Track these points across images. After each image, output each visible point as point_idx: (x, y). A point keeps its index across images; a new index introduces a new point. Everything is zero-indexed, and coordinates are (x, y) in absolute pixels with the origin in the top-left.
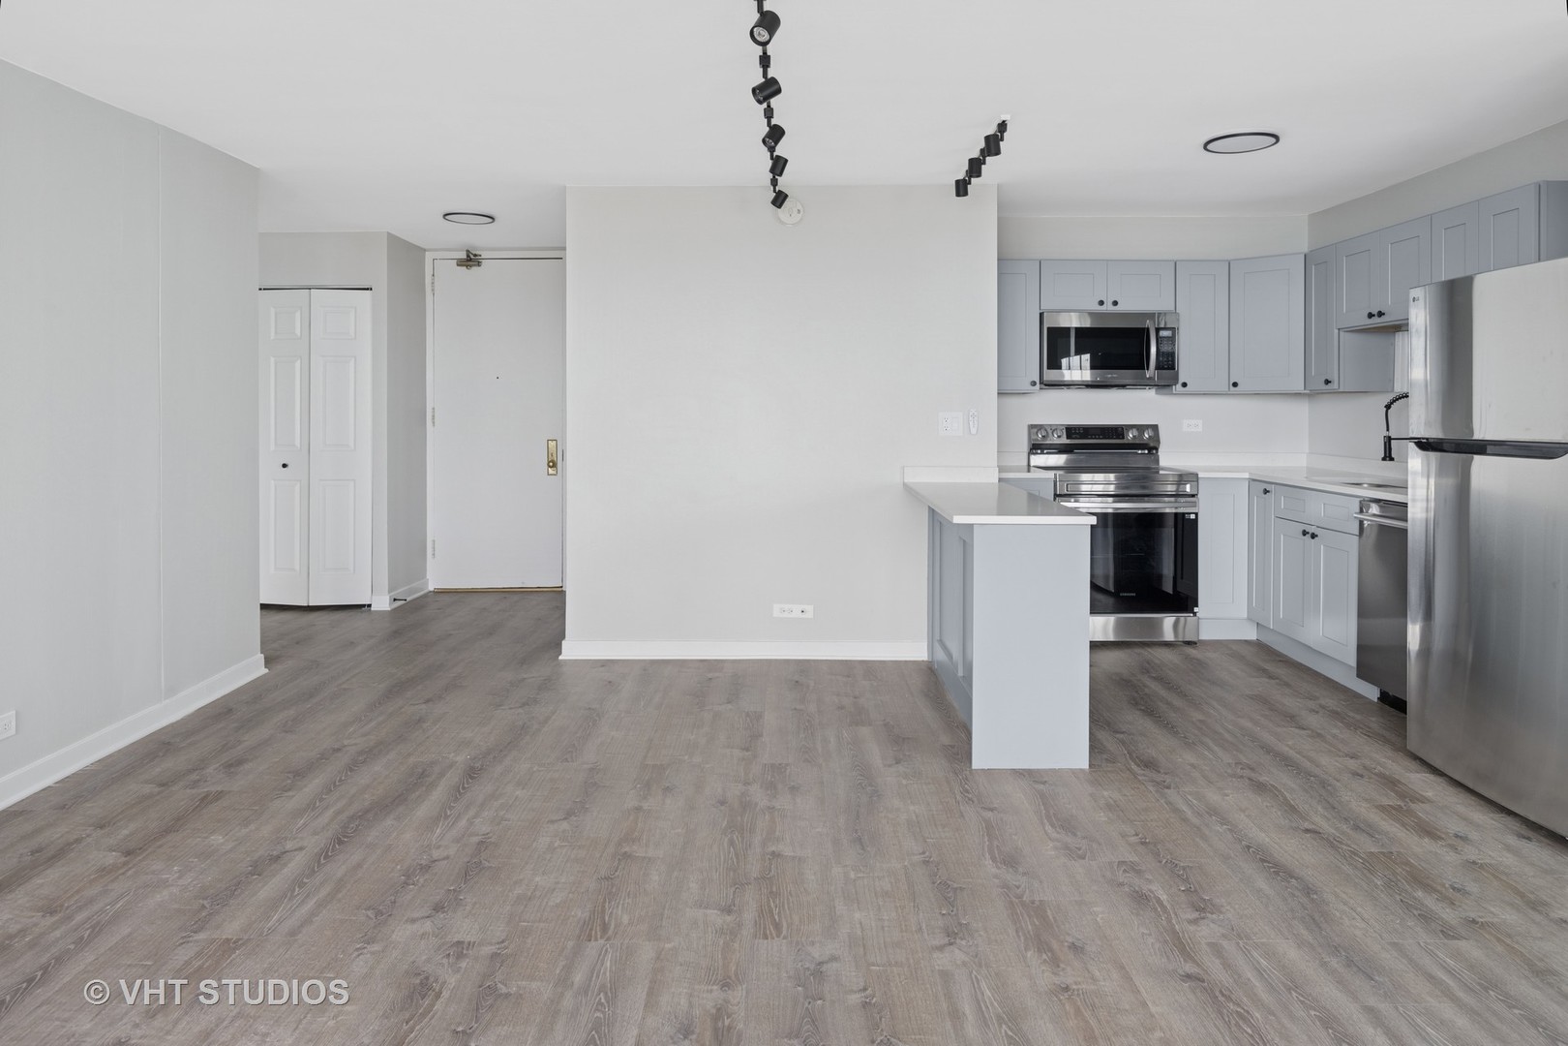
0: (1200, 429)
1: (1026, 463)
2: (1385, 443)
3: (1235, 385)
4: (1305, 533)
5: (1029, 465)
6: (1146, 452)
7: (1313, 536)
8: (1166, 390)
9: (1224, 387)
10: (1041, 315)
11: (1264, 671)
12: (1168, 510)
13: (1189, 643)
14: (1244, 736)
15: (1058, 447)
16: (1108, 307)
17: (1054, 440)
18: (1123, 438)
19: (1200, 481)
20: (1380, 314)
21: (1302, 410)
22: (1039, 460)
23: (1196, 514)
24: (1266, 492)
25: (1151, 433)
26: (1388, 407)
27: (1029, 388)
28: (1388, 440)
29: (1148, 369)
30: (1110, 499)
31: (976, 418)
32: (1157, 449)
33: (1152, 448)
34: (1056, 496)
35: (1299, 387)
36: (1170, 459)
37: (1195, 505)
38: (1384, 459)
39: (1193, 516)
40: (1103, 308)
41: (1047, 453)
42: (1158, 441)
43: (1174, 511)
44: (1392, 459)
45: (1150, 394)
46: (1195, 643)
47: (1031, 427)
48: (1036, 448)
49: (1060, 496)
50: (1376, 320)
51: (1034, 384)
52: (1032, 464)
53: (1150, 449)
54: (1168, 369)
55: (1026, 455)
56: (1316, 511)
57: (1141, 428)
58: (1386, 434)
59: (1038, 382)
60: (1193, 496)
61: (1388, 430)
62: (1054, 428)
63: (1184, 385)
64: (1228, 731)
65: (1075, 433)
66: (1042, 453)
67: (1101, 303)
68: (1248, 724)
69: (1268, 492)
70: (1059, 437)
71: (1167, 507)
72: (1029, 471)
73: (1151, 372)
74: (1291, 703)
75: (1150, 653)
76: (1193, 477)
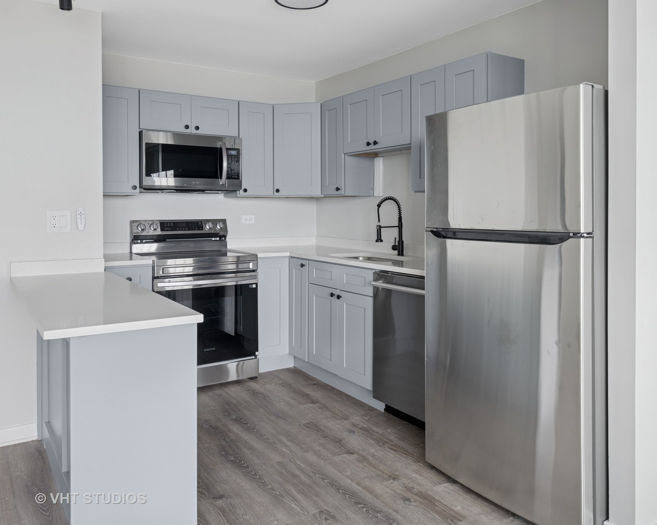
0: (253, 222)
1: (128, 251)
2: (378, 230)
3: (278, 191)
4: (332, 295)
5: (131, 252)
6: (218, 239)
7: (339, 297)
8: (233, 194)
9: (270, 192)
10: (141, 133)
11: (307, 396)
12: (228, 284)
13: (252, 379)
14: (315, 474)
15: (154, 237)
16: (192, 130)
17: (151, 232)
18: (202, 229)
19: (258, 260)
20: (375, 143)
21: (311, 208)
22: (138, 248)
23: (256, 284)
24: (302, 265)
25: (222, 226)
26: (379, 206)
27: (130, 191)
28: (379, 228)
29: (221, 178)
30: (191, 278)
31: (83, 216)
32: (225, 237)
33: (222, 236)
34: (154, 278)
35: (318, 193)
36: (235, 243)
37: (255, 277)
38: (377, 241)
39: (254, 286)
40: (188, 131)
41: (146, 243)
42: (226, 231)
43: (234, 283)
44: (382, 241)
45: (220, 197)
46: (256, 378)
47: (132, 222)
48: (136, 239)
49: (157, 278)
50: (372, 147)
51: (135, 188)
52: (134, 251)
53: (221, 237)
54: (235, 178)
55: (128, 244)
56: (340, 279)
57: (215, 222)
58: (378, 224)
59: (138, 186)
60: (254, 271)
61: (379, 221)
62: (152, 223)
63: (245, 190)
64: (301, 470)
65: (167, 227)
66: (142, 243)
67: (187, 127)
68: (312, 458)
69: (304, 265)
70: (155, 229)
71: (228, 282)
72: (131, 259)
73: (223, 181)
74: (335, 426)
75: (228, 393)
76: (254, 257)
